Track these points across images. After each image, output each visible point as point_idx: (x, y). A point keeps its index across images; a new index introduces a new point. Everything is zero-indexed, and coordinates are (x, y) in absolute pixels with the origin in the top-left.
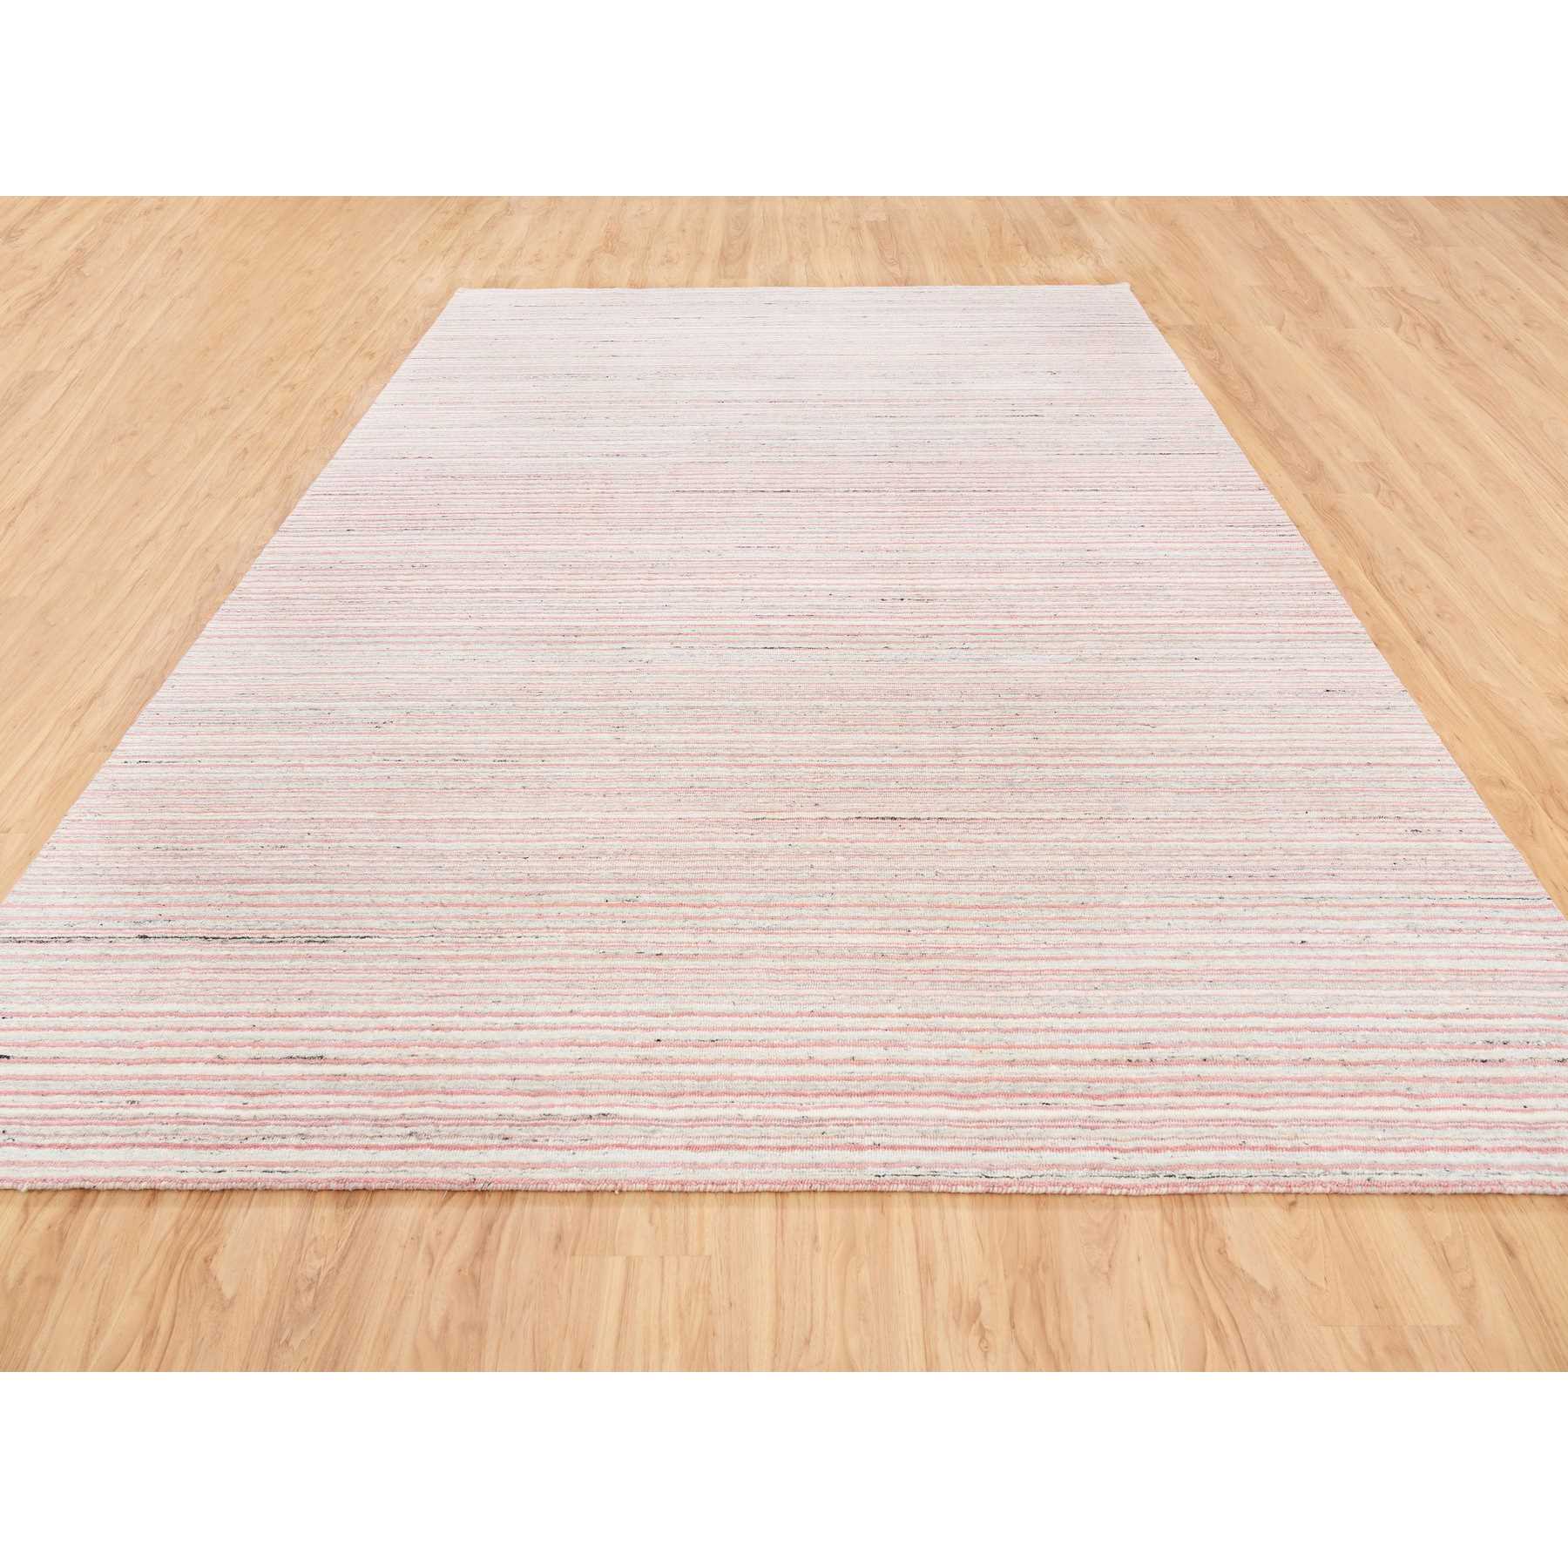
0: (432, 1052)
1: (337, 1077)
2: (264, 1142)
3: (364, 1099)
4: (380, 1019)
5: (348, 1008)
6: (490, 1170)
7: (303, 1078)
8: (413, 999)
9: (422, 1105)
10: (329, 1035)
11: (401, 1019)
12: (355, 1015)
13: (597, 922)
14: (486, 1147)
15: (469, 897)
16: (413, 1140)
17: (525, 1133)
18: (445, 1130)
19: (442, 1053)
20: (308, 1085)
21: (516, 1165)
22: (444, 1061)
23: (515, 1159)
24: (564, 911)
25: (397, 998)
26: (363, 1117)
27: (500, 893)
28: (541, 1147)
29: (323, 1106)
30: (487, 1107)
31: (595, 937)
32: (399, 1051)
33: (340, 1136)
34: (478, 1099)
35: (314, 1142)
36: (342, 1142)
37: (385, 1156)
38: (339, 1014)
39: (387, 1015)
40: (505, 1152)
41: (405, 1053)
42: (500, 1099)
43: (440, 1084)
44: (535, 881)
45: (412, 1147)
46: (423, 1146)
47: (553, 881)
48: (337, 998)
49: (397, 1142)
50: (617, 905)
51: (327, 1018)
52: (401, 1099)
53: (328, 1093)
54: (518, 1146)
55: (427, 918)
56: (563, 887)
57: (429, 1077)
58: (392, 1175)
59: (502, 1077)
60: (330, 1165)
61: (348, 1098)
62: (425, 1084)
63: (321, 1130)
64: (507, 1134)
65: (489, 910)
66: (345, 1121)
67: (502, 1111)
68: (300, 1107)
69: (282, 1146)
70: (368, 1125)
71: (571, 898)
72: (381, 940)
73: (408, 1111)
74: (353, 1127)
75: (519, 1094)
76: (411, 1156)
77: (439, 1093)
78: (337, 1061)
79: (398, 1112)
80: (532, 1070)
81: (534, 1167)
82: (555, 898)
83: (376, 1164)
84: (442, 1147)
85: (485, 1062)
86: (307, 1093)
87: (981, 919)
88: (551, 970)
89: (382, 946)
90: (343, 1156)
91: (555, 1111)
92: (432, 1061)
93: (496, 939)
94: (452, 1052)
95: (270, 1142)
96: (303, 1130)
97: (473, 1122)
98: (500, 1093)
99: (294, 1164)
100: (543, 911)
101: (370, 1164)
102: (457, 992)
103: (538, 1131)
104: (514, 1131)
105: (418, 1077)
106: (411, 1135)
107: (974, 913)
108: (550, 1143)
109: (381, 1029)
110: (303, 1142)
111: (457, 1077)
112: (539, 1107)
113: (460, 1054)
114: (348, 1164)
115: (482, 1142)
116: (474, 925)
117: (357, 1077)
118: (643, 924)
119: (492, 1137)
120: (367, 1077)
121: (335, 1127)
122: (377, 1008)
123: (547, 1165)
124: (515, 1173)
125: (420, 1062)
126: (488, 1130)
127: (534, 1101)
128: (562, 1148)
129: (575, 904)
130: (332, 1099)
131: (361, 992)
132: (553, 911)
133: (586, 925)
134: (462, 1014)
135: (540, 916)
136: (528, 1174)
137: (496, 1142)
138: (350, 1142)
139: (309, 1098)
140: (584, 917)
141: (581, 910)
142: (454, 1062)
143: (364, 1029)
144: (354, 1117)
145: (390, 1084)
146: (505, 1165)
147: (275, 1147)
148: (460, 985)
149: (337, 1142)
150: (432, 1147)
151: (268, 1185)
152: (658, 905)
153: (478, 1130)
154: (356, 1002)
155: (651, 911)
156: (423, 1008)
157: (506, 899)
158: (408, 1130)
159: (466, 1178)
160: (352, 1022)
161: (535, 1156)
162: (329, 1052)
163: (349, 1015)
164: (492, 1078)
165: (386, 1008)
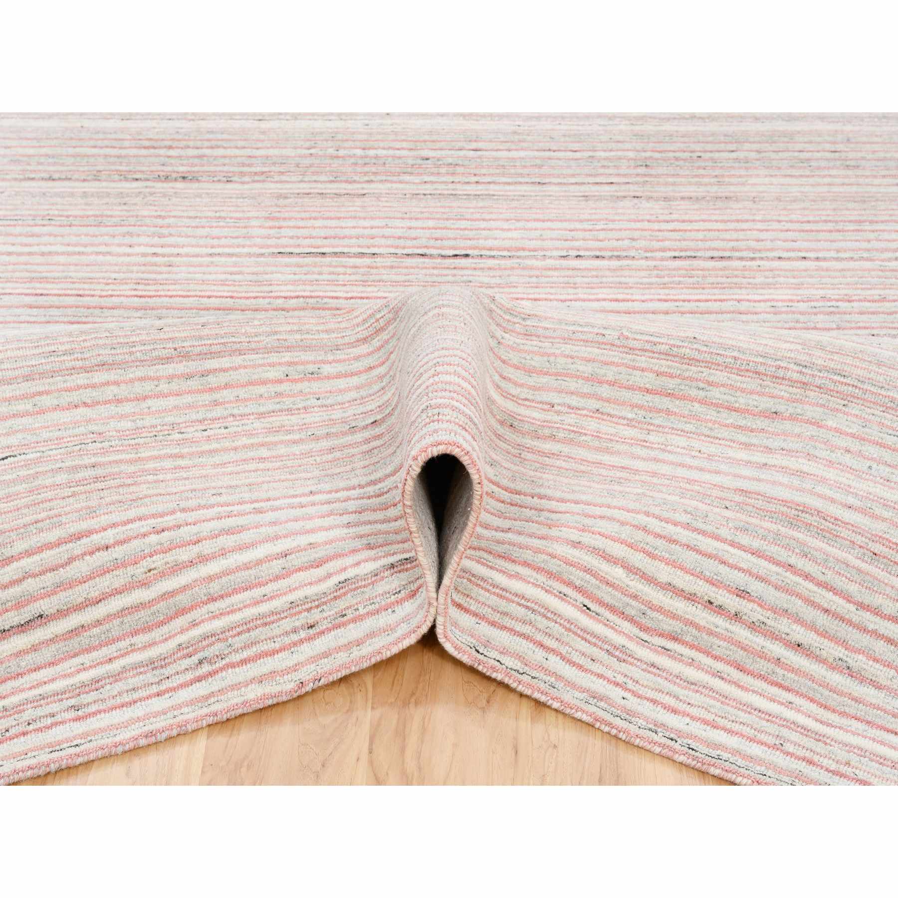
0: (170, 557)
1: (74, 632)
2: (31, 727)
3: (122, 644)
4: (85, 541)
5: (35, 541)
6: (312, 667)
7: (35, 648)
8: (112, 508)
9: (194, 624)
10: (31, 585)
11: (110, 532)
12: (49, 546)
13: (288, 402)
14: (295, 644)
15: (114, 389)
16: (206, 668)
17: (330, 611)
18: (238, 642)
19: (184, 555)
20: (47, 654)
21: (338, 649)
22: (191, 563)
23: (333, 645)
24: (242, 393)
25: (92, 512)
26: (135, 667)
27: (150, 378)
28: (354, 620)
29: (79, 671)
30: (272, 598)
31: (294, 419)
32: (130, 570)
33: (120, 694)
34: (257, 592)
35: (93, 708)
36: (126, 698)
37: (184, 695)
38: (29, 553)
39: (89, 533)
40: (317, 642)
41: (139, 571)
42: (283, 584)
43: (201, 592)
44: (186, 356)
45: (211, 674)
46: (222, 669)
47: (212, 355)
48: (13, 535)
49: (189, 676)
50: (301, 380)
51: (15, 565)
52: (165, 629)
53: (76, 655)
54: (329, 630)
55: (77, 424)
56: (225, 362)
57: (184, 589)
58: (205, 711)
59: (269, 559)
60: (126, 725)
61: (105, 652)
62: (183, 600)
63: (93, 696)
64: (311, 622)
65: (149, 402)
66: (116, 677)
67: (291, 597)
68: (53, 680)
69: (56, 724)
70: (145, 673)
71: (242, 376)
72: (28, 457)
73: (182, 639)
74: (130, 681)
75: (299, 570)
76: (213, 684)
77: (205, 603)
78: (62, 613)
79: (172, 644)
80: (303, 540)
81: (359, 643)
82: (222, 379)
83: (180, 706)
84: (244, 662)
85: (241, 548)
86: (52, 664)
87: (640, 407)
88: (262, 459)
89: (37, 461)
90: (138, 711)
91: (351, 573)
92: (177, 568)
93: (177, 436)
94: (195, 550)
95: (39, 725)
96: (72, 702)
97: (265, 621)
98: (277, 578)
99: (85, 735)
100: (217, 396)
101: (173, 708)
102: (163, 492)
103: (341, 604)
104: (315, 615)
105: (172, 594)
106: (200, 662)
107: (638, 398)
108: (362, 611)
109: (92, 553)
110: (80, 713)
111: (218, 576)
112: (329, 576)
113: (207, 547)
114: (147, 717)
115: (287, 640)
116: (140, 423)
117: (98, 623)
118: (340, 399)
119: (295, 631)
120: (109, 617)
121: (108, 687)
122: (73, 528)
123: (372, 635)
124: (342, 658)
125: (163, 575)
126: (287, 624)
127: (320, 572)
128: (377, 612)
129: (251, 383)
130: (86, 659)
131: (40, 517)
132: (227, 395)
133: (278, 407)
134: (184, 510)
135: (216, 403)
136: (356, 653)
137: (303, 634)
138: (136, 696)
139: (58, 669)
140: (270, 398)
141: (262, 390)
142: (204, 559)
143: (71, 560)
144: (124, 669)
145: (143, 615)
146: (326, 655)
147: (49, 727)
148: (163, 484)
149: (119, 701)
150: (233, 665)
151: (64, 764)
152: (346, 375)
153: (275, 629)
154: (41, 530)
155: (342, 383)
156: (131, 514)
157: (164, 387)
158: (195, 659)
159: (290, 686)
160: (49, 556)
161: (353, 632)
162: (45, 606)
163: (40, 550)
164: (259, 562)
165: (84, 526)
